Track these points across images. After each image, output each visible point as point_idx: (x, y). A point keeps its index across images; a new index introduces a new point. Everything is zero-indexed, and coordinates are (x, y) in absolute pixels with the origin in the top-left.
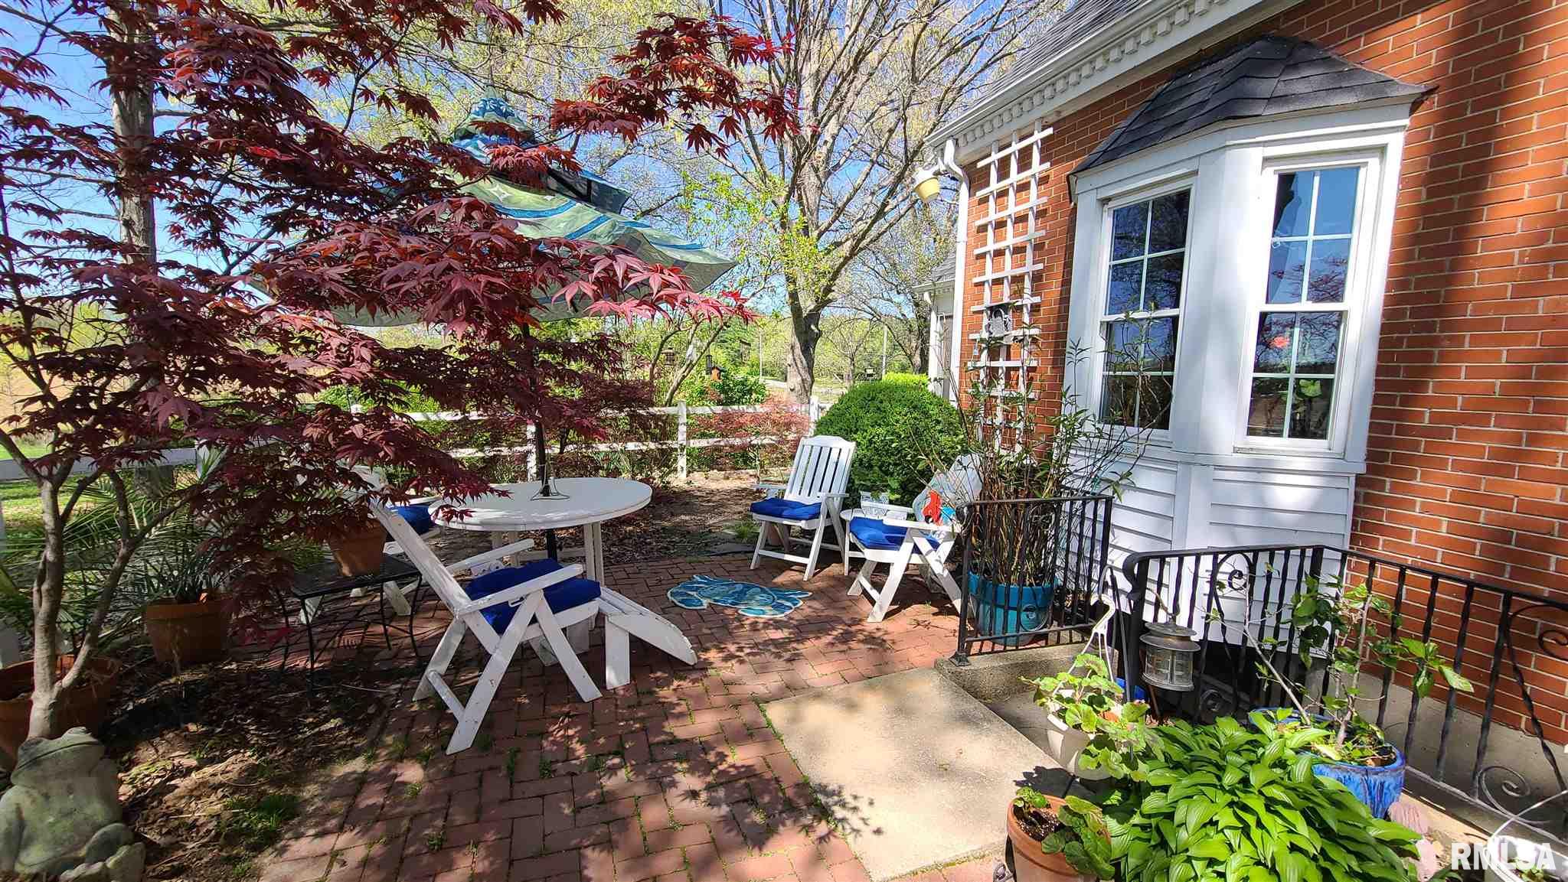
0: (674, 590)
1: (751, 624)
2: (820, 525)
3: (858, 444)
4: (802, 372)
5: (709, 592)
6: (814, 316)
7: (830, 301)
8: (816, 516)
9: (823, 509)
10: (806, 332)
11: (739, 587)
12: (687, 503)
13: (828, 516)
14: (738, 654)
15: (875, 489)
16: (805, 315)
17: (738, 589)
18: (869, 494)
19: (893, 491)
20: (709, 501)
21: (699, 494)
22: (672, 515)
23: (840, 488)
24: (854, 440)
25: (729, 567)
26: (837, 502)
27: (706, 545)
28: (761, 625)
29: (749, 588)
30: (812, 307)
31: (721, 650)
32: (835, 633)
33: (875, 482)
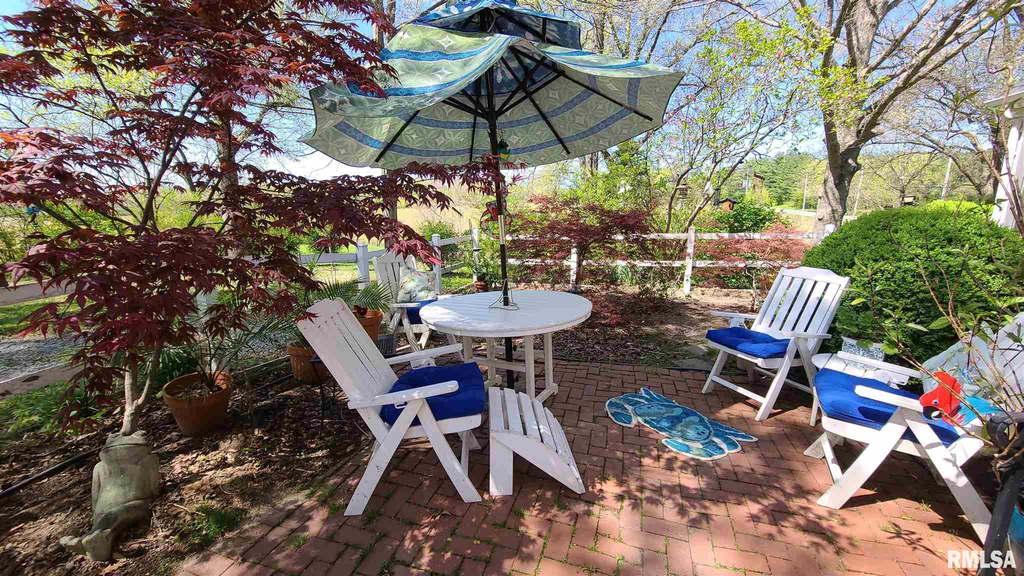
0: (613, 400)
1: (668, 459)
2: (784, 366)
3: (852, 280)
4: (834, 203)
5: (645, 409)
6: (853, 151)
7: (874, 135)
8: (781, 355)
9: (791, 349)
10: (842, 167)
11: (678, 412)
12: (679, 315)
13: (797, 355)
14: (637, 494)
15: (863, 337)
16: (842, 149)
17: (674, 414)
18: (854, 342)
19: (892, 344)
20: (700, 314)
21: (694, 307)
22: (662, 323)
23: (819, 329)
24: (848, 274)
25: (681, 386)
26: (812, 344)
27: (675, 357)
28: (679, 464)
29: (687, 414)
30: (852, 143)
31: (621, 483)
32: (766, 502)
33: (865, 328)
